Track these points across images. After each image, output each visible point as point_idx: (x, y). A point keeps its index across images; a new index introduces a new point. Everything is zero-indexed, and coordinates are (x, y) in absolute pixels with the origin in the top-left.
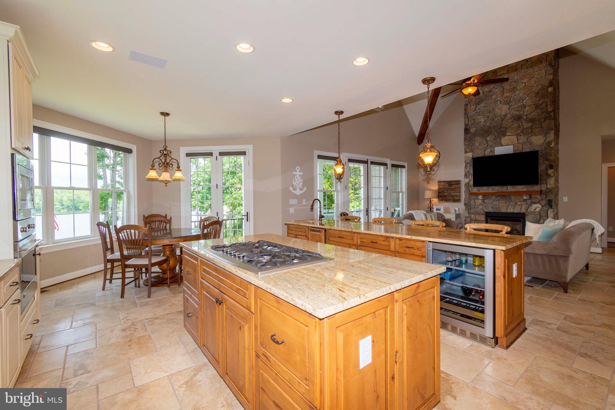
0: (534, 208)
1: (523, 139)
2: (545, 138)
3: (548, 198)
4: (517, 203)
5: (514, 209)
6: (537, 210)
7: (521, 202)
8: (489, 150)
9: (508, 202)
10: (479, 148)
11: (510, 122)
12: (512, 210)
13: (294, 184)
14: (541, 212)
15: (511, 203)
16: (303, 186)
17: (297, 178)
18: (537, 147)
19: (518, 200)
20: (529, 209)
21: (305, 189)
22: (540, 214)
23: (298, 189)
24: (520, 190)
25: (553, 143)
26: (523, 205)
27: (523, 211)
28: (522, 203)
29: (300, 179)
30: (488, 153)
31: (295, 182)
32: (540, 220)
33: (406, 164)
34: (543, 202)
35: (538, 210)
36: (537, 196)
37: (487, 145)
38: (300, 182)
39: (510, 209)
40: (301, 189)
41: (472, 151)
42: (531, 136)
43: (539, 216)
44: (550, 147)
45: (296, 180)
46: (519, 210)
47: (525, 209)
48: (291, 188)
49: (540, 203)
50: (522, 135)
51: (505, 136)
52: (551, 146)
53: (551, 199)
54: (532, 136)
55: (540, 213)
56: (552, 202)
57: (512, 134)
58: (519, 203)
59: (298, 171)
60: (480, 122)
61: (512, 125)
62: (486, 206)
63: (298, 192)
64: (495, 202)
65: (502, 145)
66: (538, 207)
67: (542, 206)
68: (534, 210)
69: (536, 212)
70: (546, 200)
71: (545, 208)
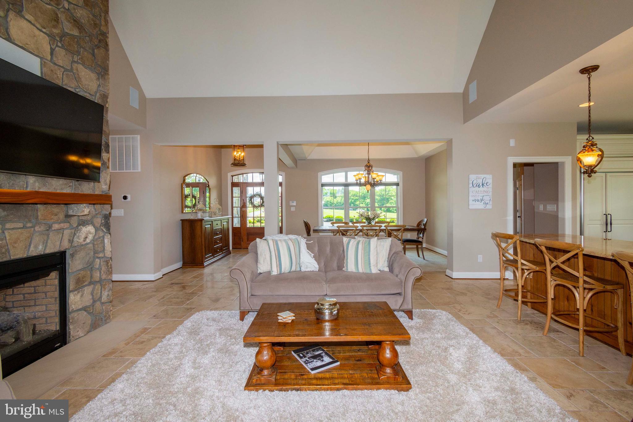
0: (83, 236)
1: (63, 59)
3: (104, 212)
4: (50, 227)
5: (45, 244)
6: (88, 241)
7: (60, 223)
9: (29, 225)
12: (40, 247)
14: (95, 243)
15: (37, 228)
19: (55, 218)
20: (75, 239)
22: (94, 246)
24: (58, 191)
26: (65, 231)
27: (65, 245)
28: (62, 225)
32: (94, 260)
34: (99, 221)
35: (90, 237)
39: (36, 247)
42: (78, 62)
43: (92, 253)
46: (58, 243)
47: (69, 240)
50: (59, 44)
51: (20, 15)
53: (108, 213)
54: (80, 63)
55: (94, 244)
56: (109, 219)
57: (38, 25)
58: (56, 226)
65: (11, 41)
66: (90, 233)
67: (97, 229)
68: (84, 241)
69: (87, 244)
70: (101, 217)
71: (101, 234)
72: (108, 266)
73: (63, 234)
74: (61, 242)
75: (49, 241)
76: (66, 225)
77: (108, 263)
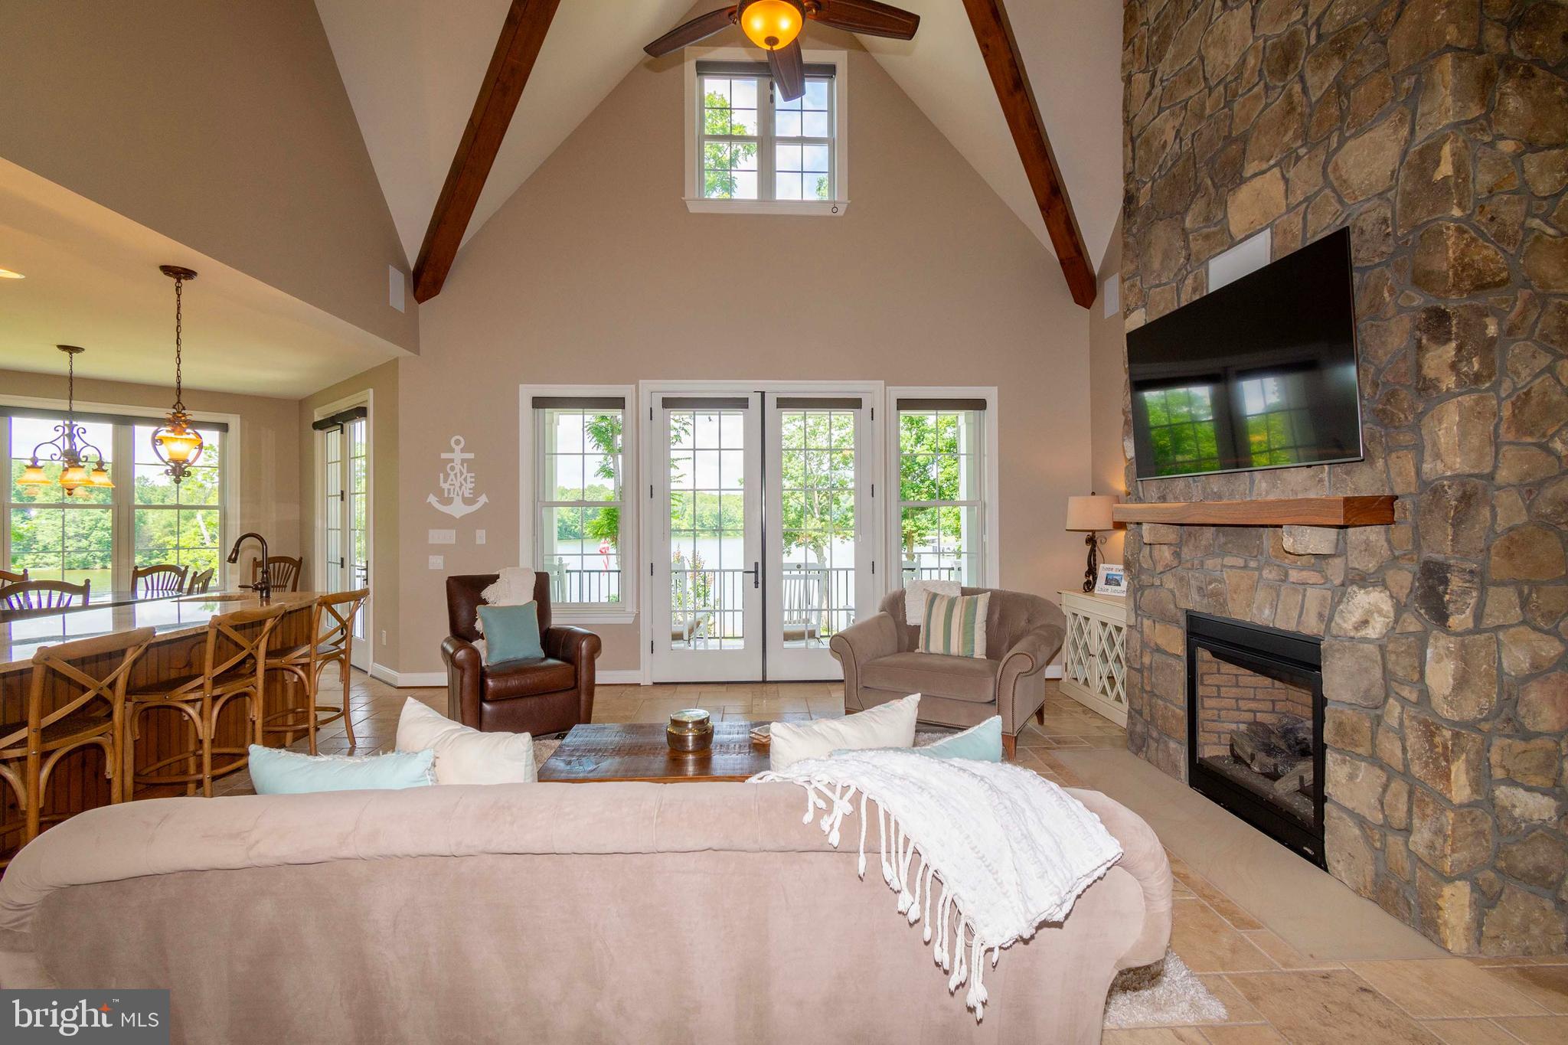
0: (1356, 617)
1: (1305, 175)
2: (1405, 132)
3: (1427, 554)
4: (1286, 575)
5: (1275, 610)
6: (1372, 633)
7: (1303, 568)
8: (1189, 281)
9: (1253, 564)
10: (1164, 280)
11: (1257, 97)
12: (1267, 612)
13: (445, 486)
14: (1391, 647)
15: (1266, 573)
16: (476, 492)
17: (452, 469)
18: (1367, 206)
20: (1336, 617)
21: (483, 499)
22: (1384, 657)
23: (458, 500)
25: (1447, 150)
26: (1310, 591)
27: (1311, 626)
28: (1306, 574)
29: (465, 471)
30: (1187, 297)
31: (445, 481)
32: (1387, 697)
33: (990, 394)
34: (1404, 579)
35: (1376, 629)
36: (1373, 537)
37: (1188, 258)
38: (465, 480)
39: (1260, 609)
40: (468, 501)
41: (1144, 301)
42: (1341, 145)
43: (1377, 673)
44: (1430, 184)
45: (452, 476)
46: (1297, 615)
47: (1321, 615)
48: (432, 499)
49: (1385, 586)
50: (1302, 151)
51: (1243, 181)
52: (1438, 176)
53: (1440, 557)
54: (1347, 139)
55: (1382, 648)
56: (1445, 582)
57: (1265, 166)
58: (1294, 576)
59: (457, 448)
60: (1164, 146)
61: (1267, 106)
62: (1182, 579)
63: (458, 509)
64: (1210, 563)
65: (1233, 243)
66: (1380, 612)
67: (1400, 608)
68: (1356, 629)
69: (1365, 640)
70: (1416, 568)
71: (1412, 624)
72: (1433, 746)
73: (1304, 596)
74: (1300, 616)
75: (1280, 606)
76: (1312, 577)
77: (1433, 735)
